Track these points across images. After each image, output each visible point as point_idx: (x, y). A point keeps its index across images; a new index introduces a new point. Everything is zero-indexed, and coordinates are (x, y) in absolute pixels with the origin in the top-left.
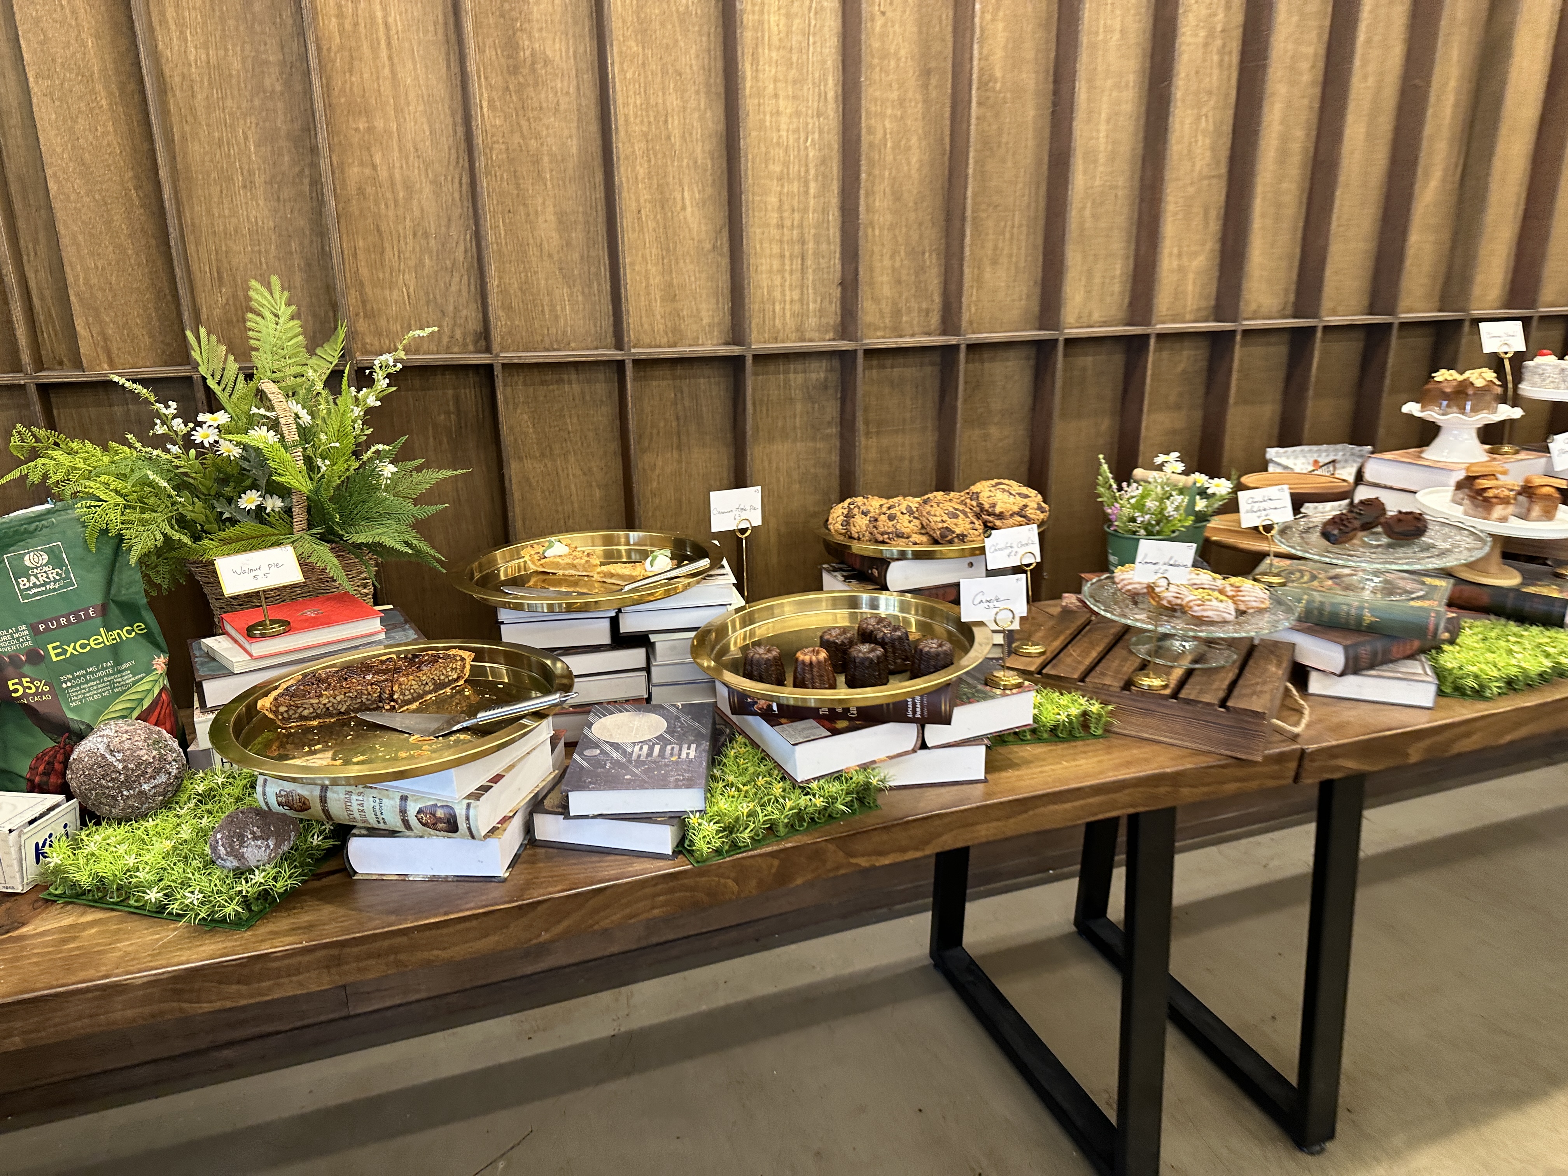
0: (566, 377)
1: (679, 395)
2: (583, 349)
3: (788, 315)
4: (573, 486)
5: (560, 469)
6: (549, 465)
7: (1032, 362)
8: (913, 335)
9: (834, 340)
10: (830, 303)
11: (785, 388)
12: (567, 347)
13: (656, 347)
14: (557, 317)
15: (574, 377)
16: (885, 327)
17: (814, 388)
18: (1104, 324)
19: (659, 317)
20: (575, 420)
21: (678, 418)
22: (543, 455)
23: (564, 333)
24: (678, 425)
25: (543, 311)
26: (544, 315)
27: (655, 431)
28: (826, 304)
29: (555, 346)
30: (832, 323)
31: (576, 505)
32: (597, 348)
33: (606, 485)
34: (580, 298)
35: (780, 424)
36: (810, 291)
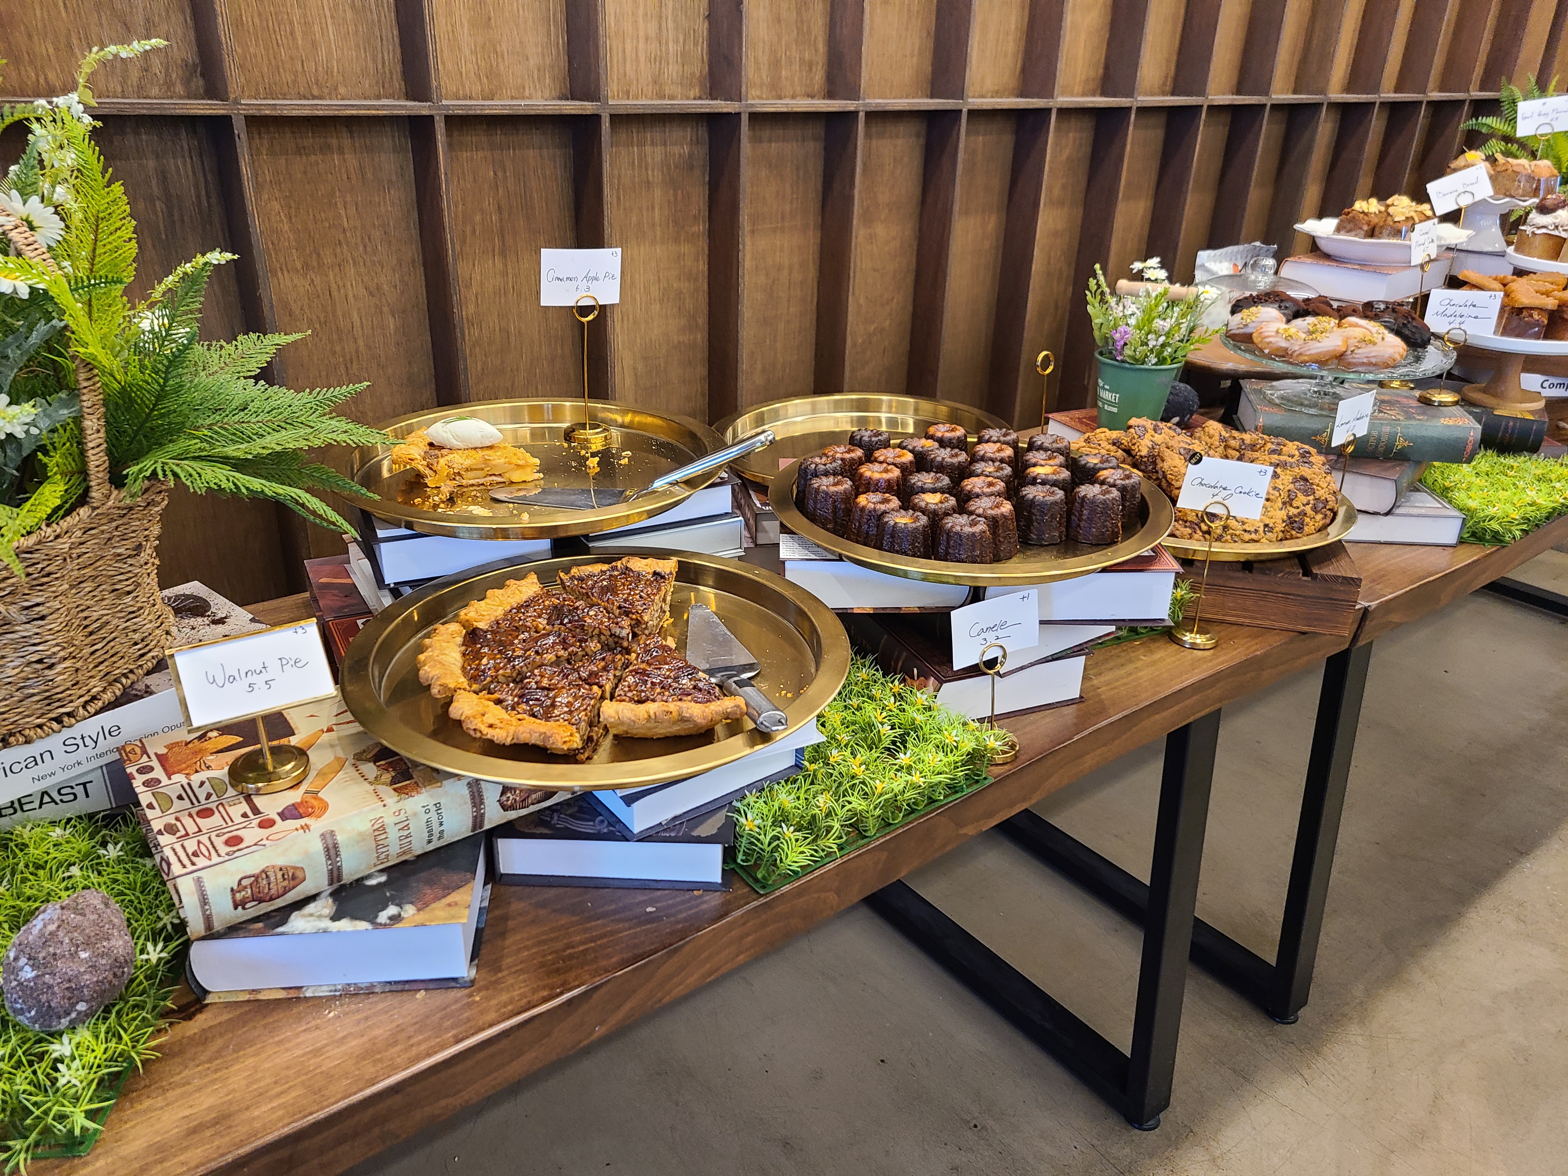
0: (334, 142)
1: (500, 174)
2: (358, 97)
3: (642, 58)
4: (355, 315)
5: (334, 286)
6: (317, 281)
7: (922, 141)
8: (793, 97)
9: (700, 98)
10: (696, 44)
11: (640, 166)
12: (334, 92)
13: (465, 98)
14: (314, 45)
15: (346, 142)
16: (762, 85)
17: (676, 167)
18: (996, 94)
19: (467, 52)
20: (352, 211)
21: (500, 209)
22: (306, 266)
23: (328, 72)
24: (501, 220)
25: (292, 33)
26: (294, 39)
27: (468, 229)
28: (690, 45)
29: (316, 92)
30: (698, 74)
31: (361, 343)
32: (378, 97)
33: (404, 311)
34: (349, 15)
35: (634, 219)
36: (671, 25)
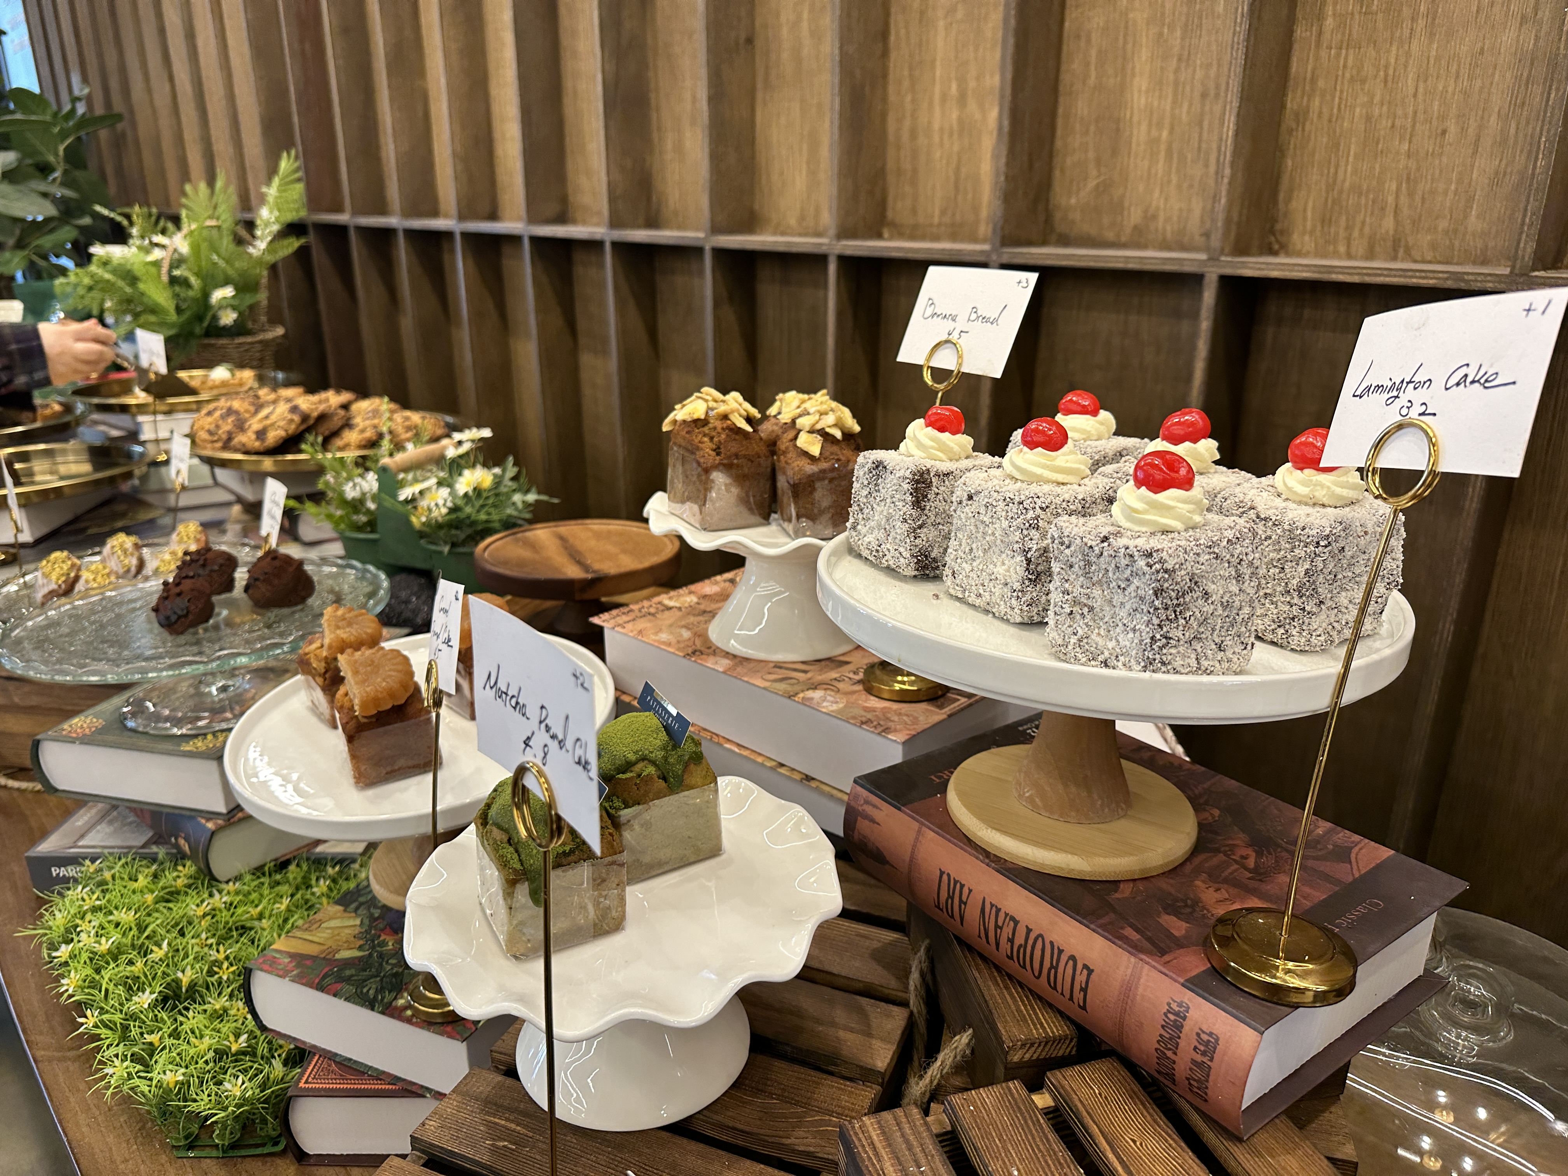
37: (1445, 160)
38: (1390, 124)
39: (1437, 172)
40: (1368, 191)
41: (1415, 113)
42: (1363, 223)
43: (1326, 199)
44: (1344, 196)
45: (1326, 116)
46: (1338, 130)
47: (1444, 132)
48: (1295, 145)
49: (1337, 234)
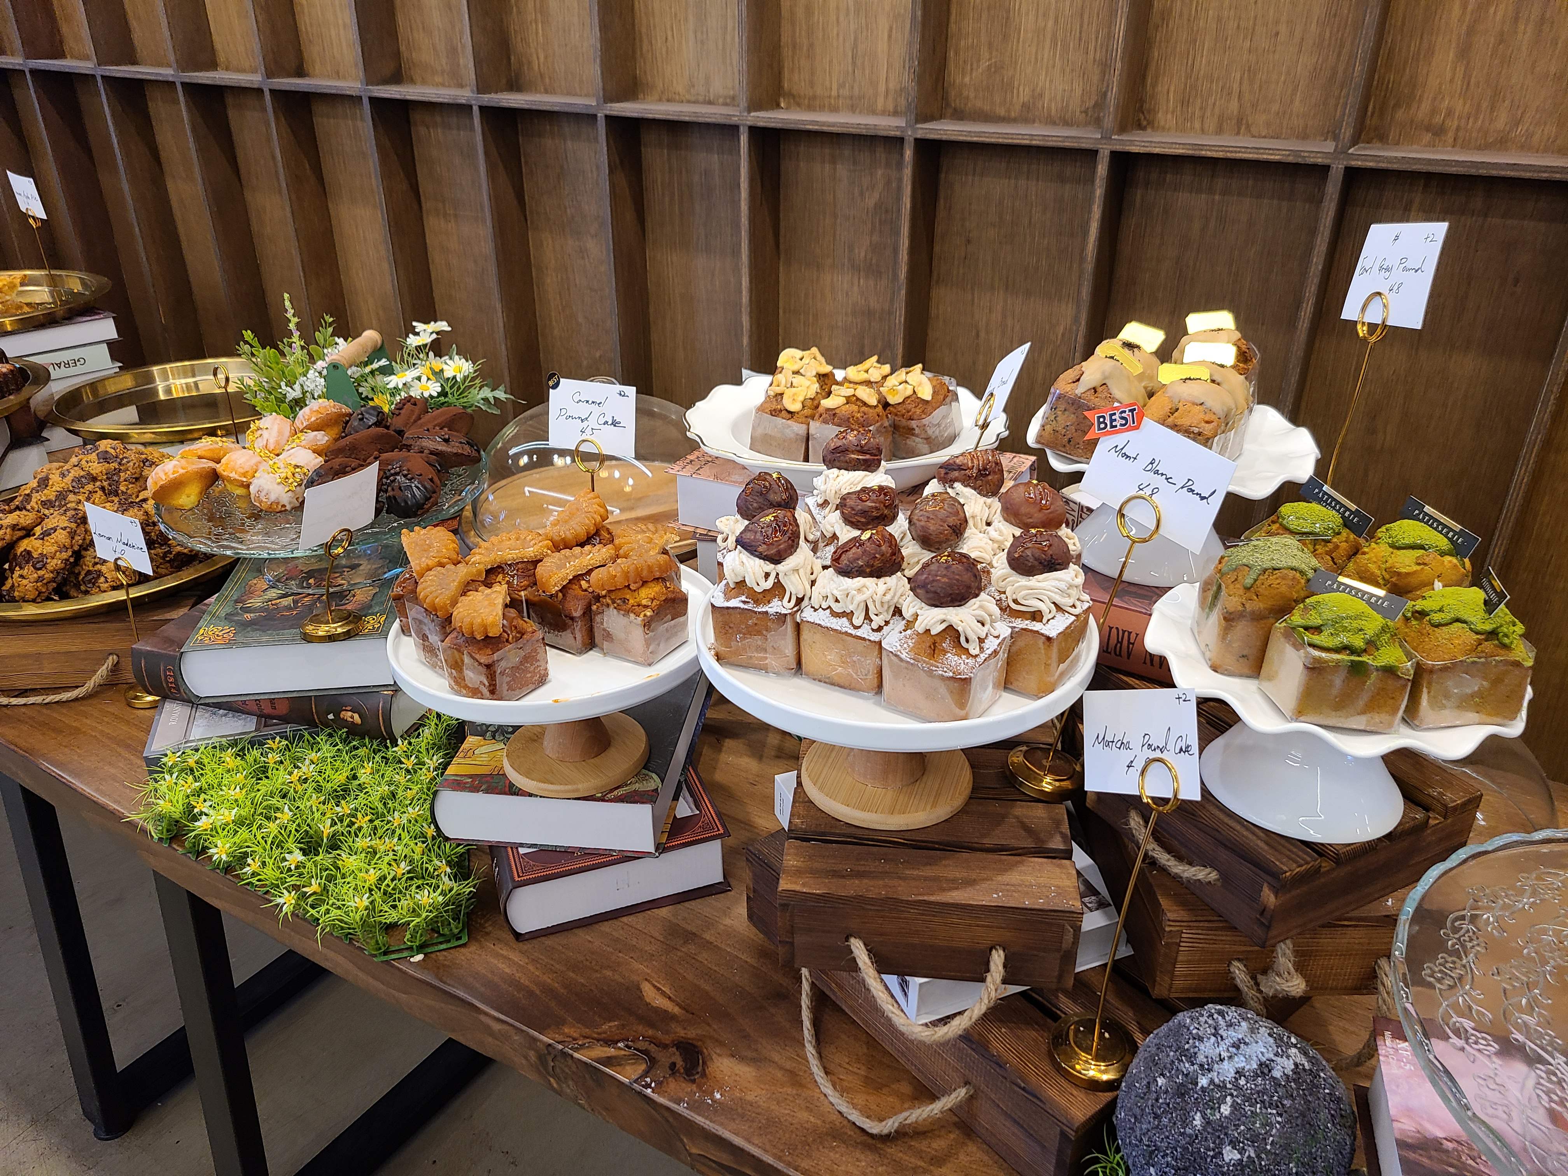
37: (1277, 56)
38: (1236, 25)
39: (1272, 65)
40: (1218, 78)
41: (1256, 18)
42: (1214, 104)
43: (1186, 85)
44: (1200, 81)
45: (1186, 17)
46: (1195, 28)
47: (1277, 34)
48: (1161, 38)
49: (1194, 114)
